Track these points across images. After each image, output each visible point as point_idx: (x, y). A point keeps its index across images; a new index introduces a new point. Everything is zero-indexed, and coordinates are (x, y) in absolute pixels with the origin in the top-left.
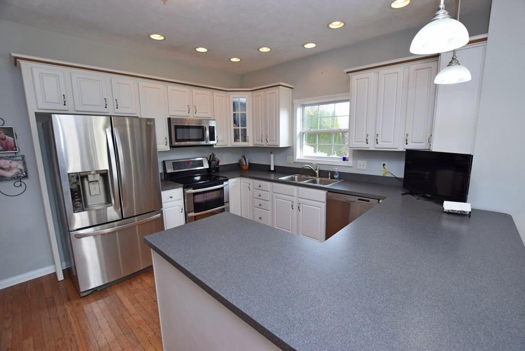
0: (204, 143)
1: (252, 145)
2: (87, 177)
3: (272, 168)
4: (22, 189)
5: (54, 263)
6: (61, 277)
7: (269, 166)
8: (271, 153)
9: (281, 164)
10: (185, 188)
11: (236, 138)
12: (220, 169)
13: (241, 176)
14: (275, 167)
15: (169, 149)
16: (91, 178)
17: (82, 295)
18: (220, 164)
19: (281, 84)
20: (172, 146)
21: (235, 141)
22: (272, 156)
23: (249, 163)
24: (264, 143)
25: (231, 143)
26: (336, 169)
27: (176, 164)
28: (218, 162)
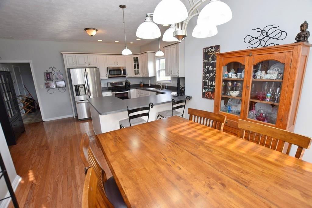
0: (121, 76)
1: (141, 76)
2: (79, 86)
3: (150, 86)
4: (64, 90)
5: (73, 114)
6: (75, 117)
7: (149, 85)
8: (149, 79)
9: (153, 84)
10: (112, 92)
11: (135, 74)
12: (131, 86)
13: (136, 89)
14: (151, 85)
15: (108, 78)
16: (80, 86)
17: (79, 120)
18: (131, 84)
19: (148, 51)
20: (109, 77)
21: (135, 75)
22: (149, 80)
23: (143, 84)
24: (145, 75)
25: (134, 76)
26: (166, 85)
27: (112, 84)
28: (130, 83)
